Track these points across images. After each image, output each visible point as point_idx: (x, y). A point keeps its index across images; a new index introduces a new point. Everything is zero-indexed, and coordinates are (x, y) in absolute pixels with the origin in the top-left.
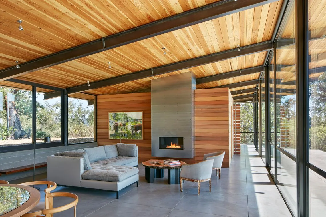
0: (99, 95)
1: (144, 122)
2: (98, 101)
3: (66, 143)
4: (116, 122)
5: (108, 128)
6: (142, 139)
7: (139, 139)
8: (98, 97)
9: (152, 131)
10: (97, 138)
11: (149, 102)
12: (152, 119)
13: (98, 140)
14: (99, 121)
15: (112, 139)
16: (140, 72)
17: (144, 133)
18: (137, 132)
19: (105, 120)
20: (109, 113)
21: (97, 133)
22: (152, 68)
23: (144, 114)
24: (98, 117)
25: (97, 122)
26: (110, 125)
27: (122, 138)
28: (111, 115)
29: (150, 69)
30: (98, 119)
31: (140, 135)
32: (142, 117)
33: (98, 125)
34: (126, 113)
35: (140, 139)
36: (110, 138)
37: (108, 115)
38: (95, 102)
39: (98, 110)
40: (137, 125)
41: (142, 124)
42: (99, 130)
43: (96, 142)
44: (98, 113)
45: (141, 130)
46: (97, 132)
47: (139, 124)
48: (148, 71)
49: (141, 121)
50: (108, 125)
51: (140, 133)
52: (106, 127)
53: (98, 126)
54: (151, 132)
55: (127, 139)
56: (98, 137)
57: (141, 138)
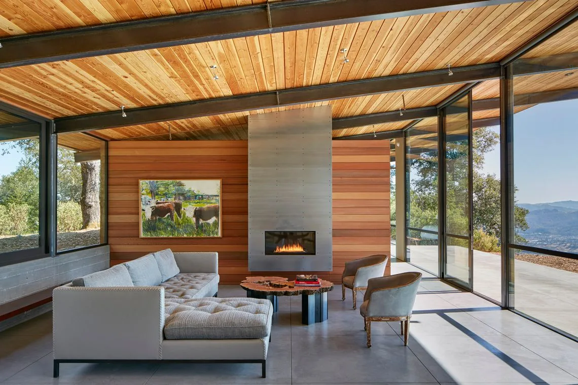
0: (113, 140)
1: (223, 201)
2: (111, 153)
3: (52, 250)
4: (159, 201)
5: (138, 214)
6: (220, 235)
7: (212, 236)
8: (111, 144)
9: (250, 220)
10: (109, 235)
11: (243, 161)
12: (249, 195)
13: (111, 240)
14: (113, 197)
15: (149, 236)
16: (250, 96)
17: (223, 223)
18: (208, 221)
19: (131, 197)
20: (141, 182)
21: (110, 224)
22: (278, 90)
23: (223, 185)
24: (111, 189)
25: (109, 199)
26: (142, 207)
27: (173, 235)
28: (144, 184)
29: (274, 92)
30: (110, 194)
31: (215, 227)
32: (219, 191)
33: (110, 206)
34: (183, 182)
35: (215, 236)
36: (142, 235)
37: (137, 184)
38: (103, 154)
39: (110, 173)
40: (208, 207)
41: (219, 204)
42: (113, 219)
43: (107, 244)
44: (111, 181)
45: (217, 216)
46: (108, 223)
47: (213, 205)
48: (269, 95)
49: (219, 198)
50: (138, 208)
51: (216, 224)
52: (133, 211)
53: (110, 210)
54: (247, 222)
55: (185, 236)
56: (110, 232)
57: (217, 233)
